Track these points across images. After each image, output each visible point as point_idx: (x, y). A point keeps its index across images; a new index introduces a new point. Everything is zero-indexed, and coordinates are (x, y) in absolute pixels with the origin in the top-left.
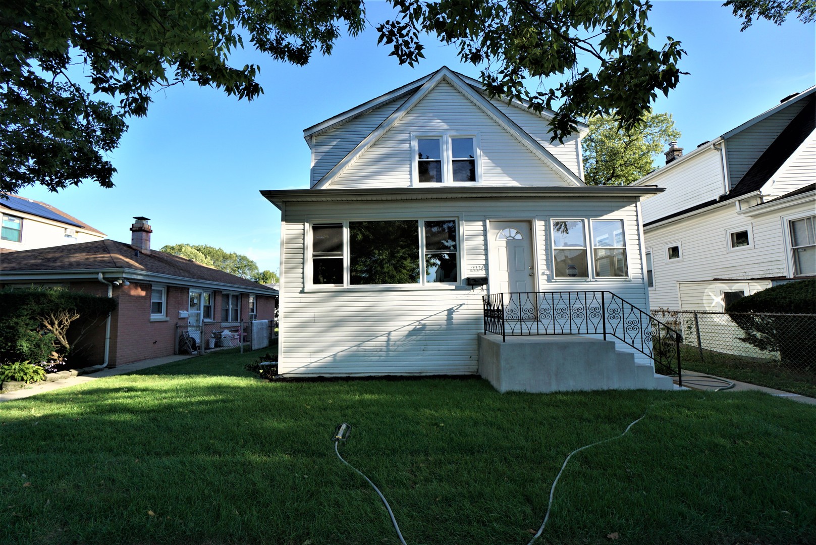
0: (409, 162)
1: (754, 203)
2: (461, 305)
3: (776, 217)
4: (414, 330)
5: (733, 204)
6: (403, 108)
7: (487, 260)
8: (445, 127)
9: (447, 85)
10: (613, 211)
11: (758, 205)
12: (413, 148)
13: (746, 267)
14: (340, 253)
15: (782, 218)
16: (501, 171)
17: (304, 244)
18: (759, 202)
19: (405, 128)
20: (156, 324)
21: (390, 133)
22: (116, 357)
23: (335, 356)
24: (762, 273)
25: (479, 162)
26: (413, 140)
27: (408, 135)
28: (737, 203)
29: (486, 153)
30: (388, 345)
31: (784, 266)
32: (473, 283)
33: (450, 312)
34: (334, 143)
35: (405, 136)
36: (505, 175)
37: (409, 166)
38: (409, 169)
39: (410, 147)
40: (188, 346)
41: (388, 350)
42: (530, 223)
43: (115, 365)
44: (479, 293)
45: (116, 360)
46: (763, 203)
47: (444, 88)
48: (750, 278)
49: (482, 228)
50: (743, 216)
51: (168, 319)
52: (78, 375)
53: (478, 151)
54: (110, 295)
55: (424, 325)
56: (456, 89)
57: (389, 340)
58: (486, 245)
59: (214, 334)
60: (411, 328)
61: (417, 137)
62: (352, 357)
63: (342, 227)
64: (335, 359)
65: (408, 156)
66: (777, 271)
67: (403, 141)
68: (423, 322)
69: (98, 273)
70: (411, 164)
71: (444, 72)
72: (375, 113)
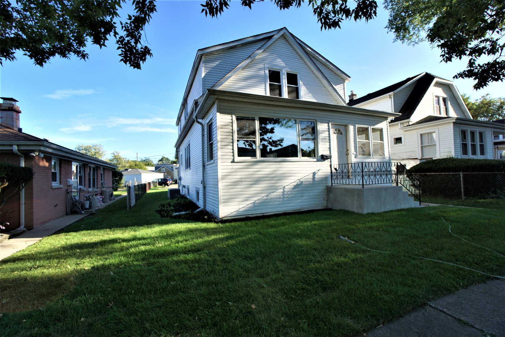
0: (264, 83)
1: (406, 125)
2: (319, 170)
3: (415, 131)
4: (297, 185)
5: (398, 124)
6: (262, 48)
7: (330, 145)
8: (283, 64)
9: (284, 39)
10: (378, 123)
11: (407, 126)
12: (266, 75)
13: (400, 154)
14: (254, 137)
15: (418, 132)
16: (311, 96)
17: (232, 129)
18: (408, 125)
19: (262, 60)
20: (56, 190)
21: (252, 62)
22: (33, 220)
23: (254, 203)
24: (407, 156)
25: (301, 88)
26: (267, 69)
27: (263, 66)
28: (399, 124)
29: (304, 84)
30: (283, 194)
31: (417, 154)
32: (324, 158)
33: (314, 174)
34: (218, 63)
35: (261, 66)
36: (313, 98)
37: (264, 85)
38: (264, 87)
39: (265, 74)
40: (78, 207)
41: (284, 198)
42: (346, 126)
43: (33, 226)
44: (327, 162)
45: (33, 222)
46: (409, 125)
47: (282, 41)
48: (402, 159)
49: (327, 127)
50: (401, 130)
51: (61, 186)
52: (10, 238)
53: (301, 82)
54: (23, 164)
55: (302, 182)
56: (289, 43)
57: (284, 191)
58: (329, 137)
59: (86, 197)
60: (295, 184)
61: (268, 68)
62: (264, 203)
63: (254, 120)
64: (254, 205)
65: (264, 79)
66: (414, 156)
67: (260, 69)
68: (301, 180)
69: (11, 145)
70: (265, 85)
71: (284, 31)
72: (242, 47)
